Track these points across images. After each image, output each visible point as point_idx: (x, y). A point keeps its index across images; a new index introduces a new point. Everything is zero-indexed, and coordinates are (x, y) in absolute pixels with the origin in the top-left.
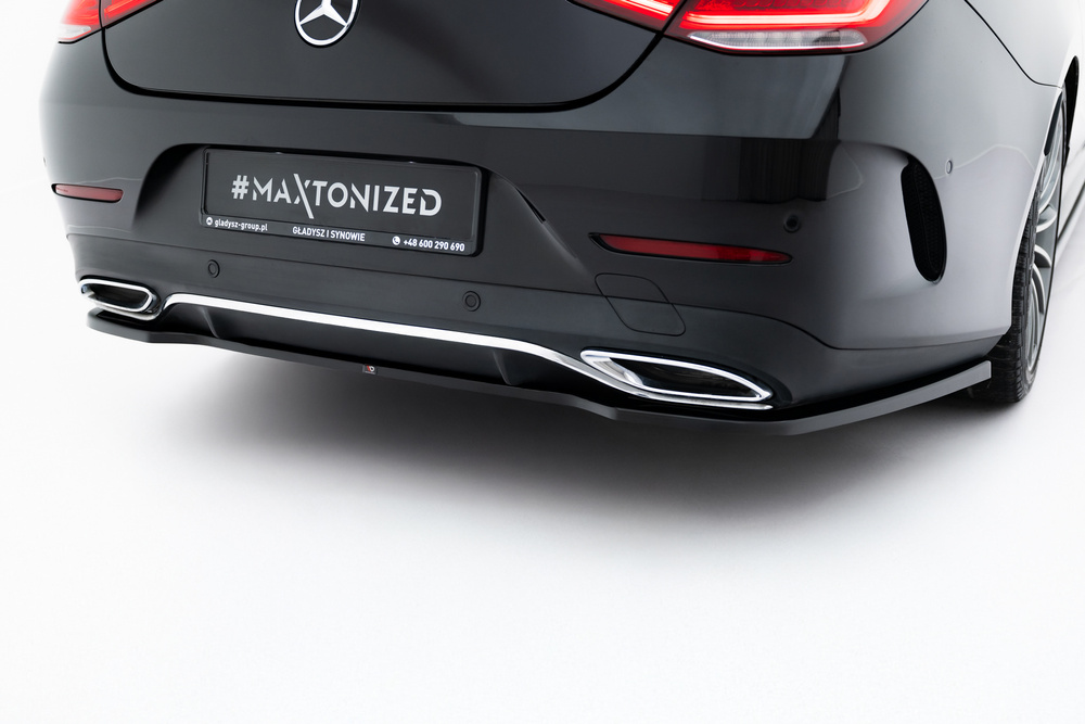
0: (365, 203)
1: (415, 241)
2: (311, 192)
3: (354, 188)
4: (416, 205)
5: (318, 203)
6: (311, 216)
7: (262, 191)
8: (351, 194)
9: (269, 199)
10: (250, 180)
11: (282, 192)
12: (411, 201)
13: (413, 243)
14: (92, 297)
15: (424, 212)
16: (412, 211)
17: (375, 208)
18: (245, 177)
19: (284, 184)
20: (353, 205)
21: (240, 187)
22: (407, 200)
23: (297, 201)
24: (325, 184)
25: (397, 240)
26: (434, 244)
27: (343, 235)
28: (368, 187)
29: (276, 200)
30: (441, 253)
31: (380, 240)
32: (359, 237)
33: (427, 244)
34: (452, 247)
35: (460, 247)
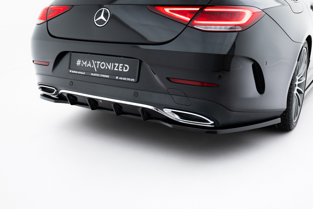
0: (110, 68)
1: (122, 78)
2: (96, 64)
3: (107, 64)
4: (122, 69)
5: (98, 67)
6: (96, 71)
7: (84, 64)
8: (106, 65)
9: (86, 66)
10: (81, 61)
11: (89, 64)
12: (121, 67)
13: (121, 78)
14: (41, 90)
15: (124, 70)
16: (121, 70)
17: (112, 69)
18: (80, 60)
19: (89, 62)
20: (106, 68)
21: (79, 63)
22: (120, 67)
23: (93, 67)
24: (100, 62)
25: (117, 78)
26: (127, 79)
27: (104, 76)
28: (110, 64)
29: (87, 66)
30: (128, 81)
31: (113, 77)
32: (108, 76)
33: (125, 79)
34: (131, 80)
35: (133, 80)
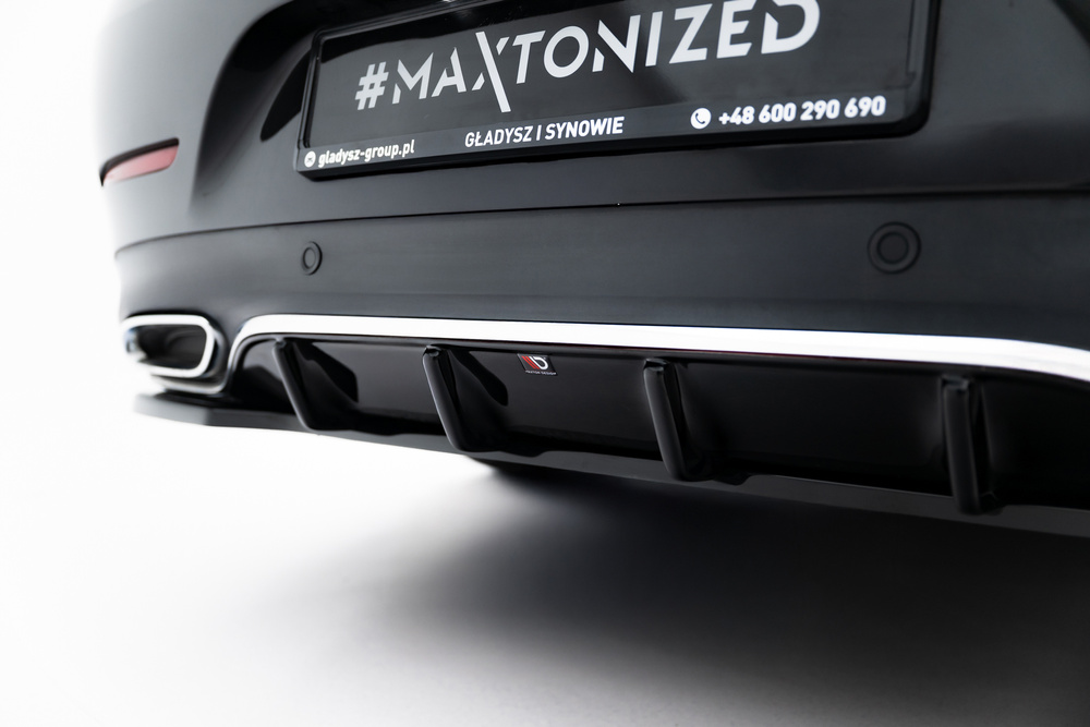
0: (627, 56)
1: (749, 112)
2: (507, 62)
3: (604, 32)
4: (754, 35)
5: (521, 78)
6: (505, 107)
7: (411, 82)
8: (596, 43)
9: (423, 95)
10: (391, 69)
11: (451, 74)
12: (741, 27)
13: (743, 117)
15: (772, 44)
16: (743, 49)
17: (651, 60)
18: (382, 66)
19: (455, 59)
20: (599, 63)
22: (729, 27)
23: (479, 84)
24: (538, 36)
26: (800, 111)
27: (573, 130)
28: (634, 23)
29: (436, 93)
30: (817, 131)
31: (657, 124)
32: (611, 126)
33: (781, 113)
34: (851, 111)
